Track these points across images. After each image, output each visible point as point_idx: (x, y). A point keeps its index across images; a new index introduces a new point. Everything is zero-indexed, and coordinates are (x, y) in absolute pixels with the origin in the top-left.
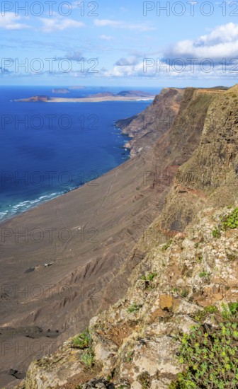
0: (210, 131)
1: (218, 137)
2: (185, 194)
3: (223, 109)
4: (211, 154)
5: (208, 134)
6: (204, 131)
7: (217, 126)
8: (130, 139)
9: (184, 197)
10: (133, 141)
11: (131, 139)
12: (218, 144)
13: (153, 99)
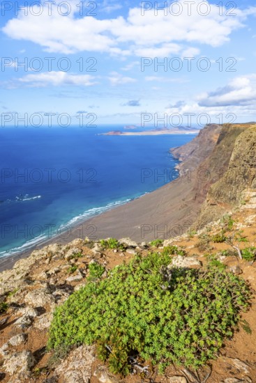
0: (237, 158)
1: (243, 162)
2: (215, 206)
3: (248, 140)
4: (236, 176)
5: (235, 160)
6: (232, 158)
7: (242, 154)
8: (179, 162)
9: (215, 209)
10: (182, 164)
11: (181, 162)
12: (242, 168)
13: (198, 132)
